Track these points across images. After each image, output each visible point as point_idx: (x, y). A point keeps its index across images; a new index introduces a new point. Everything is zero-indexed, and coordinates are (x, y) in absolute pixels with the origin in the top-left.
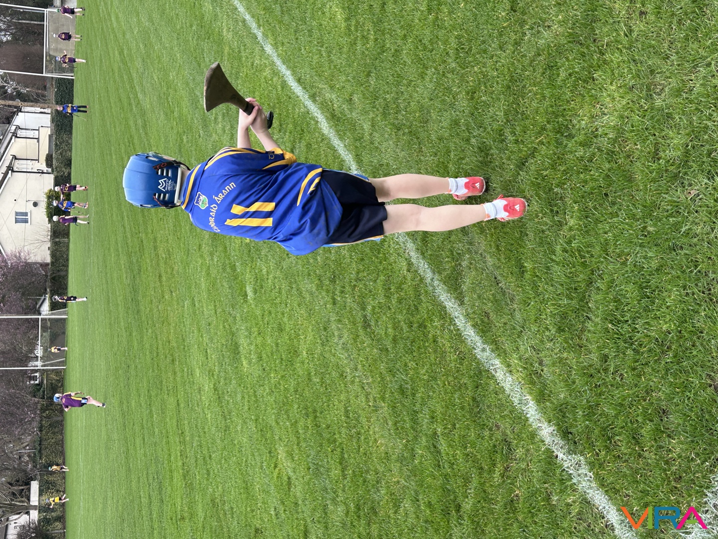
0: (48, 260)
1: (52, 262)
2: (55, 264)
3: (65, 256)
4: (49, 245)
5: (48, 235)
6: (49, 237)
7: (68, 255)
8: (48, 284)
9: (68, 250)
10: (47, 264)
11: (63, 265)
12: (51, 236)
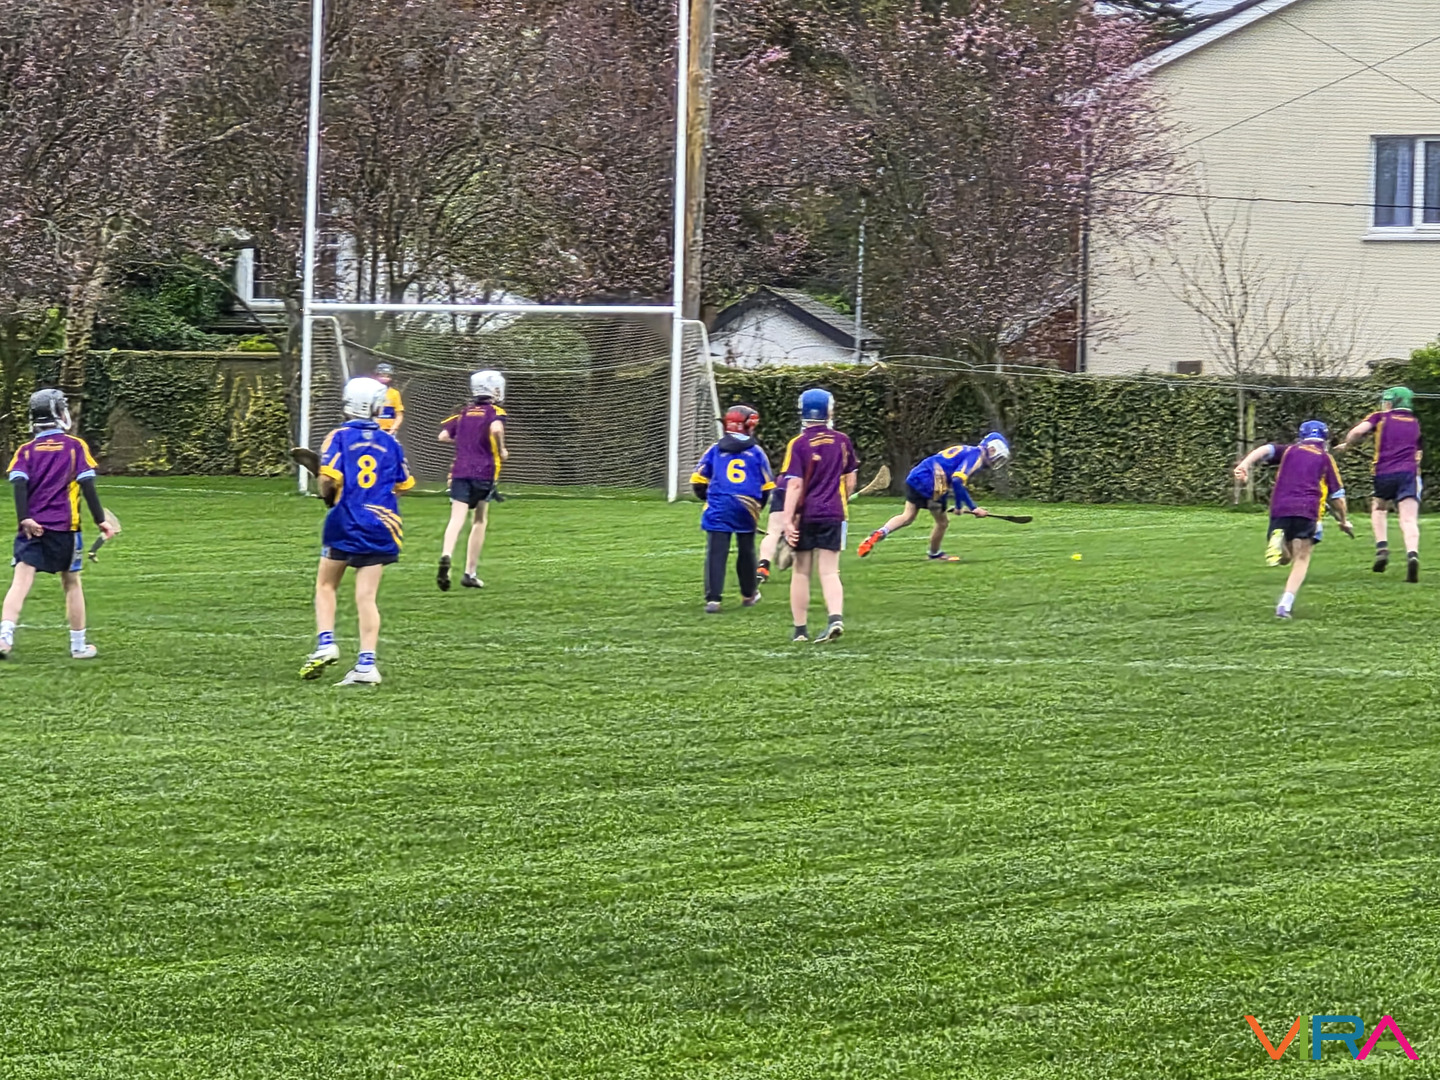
0: (1106, 363)
1: (1086, 390)
2: (1075, 411)
3: (1131, 480)
4: (1215, 368)
5: (1285, 360)
6: (1272, 369)
7: (1139, 498)
8: (928, 368)
9: (1180, 499)
10: (1071, 355)
11: (1062, 467)
12: (1279, 380)
